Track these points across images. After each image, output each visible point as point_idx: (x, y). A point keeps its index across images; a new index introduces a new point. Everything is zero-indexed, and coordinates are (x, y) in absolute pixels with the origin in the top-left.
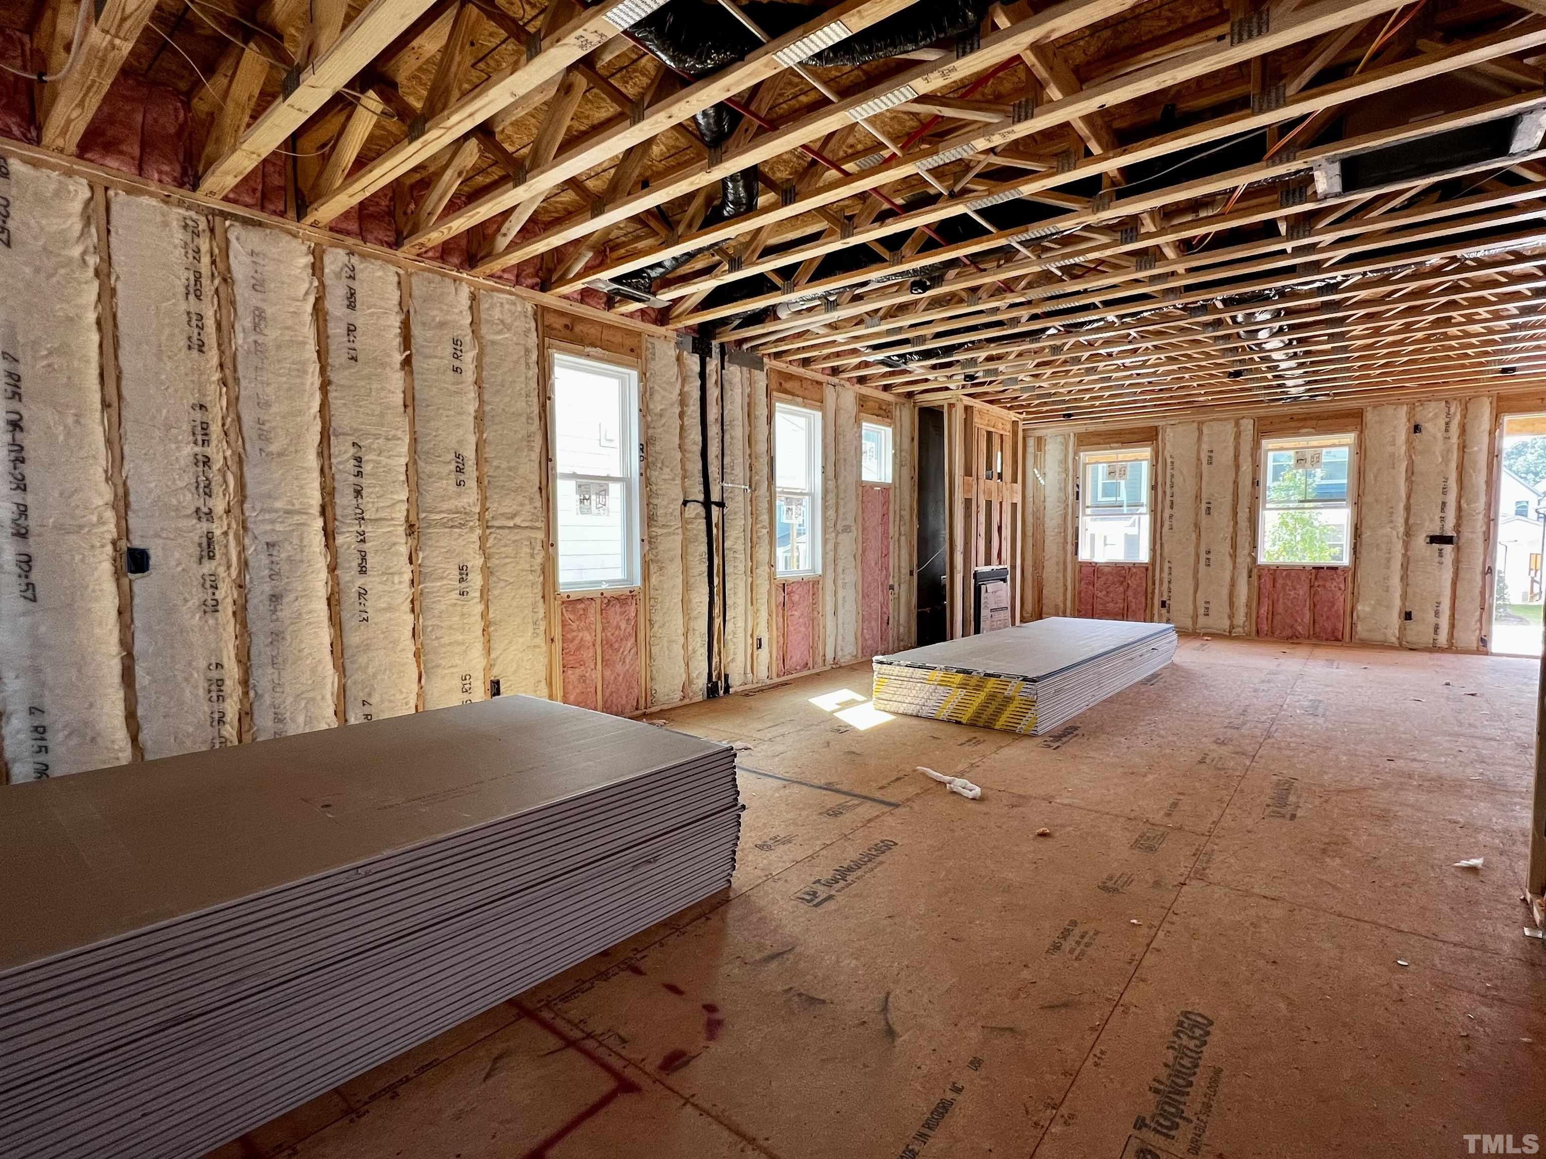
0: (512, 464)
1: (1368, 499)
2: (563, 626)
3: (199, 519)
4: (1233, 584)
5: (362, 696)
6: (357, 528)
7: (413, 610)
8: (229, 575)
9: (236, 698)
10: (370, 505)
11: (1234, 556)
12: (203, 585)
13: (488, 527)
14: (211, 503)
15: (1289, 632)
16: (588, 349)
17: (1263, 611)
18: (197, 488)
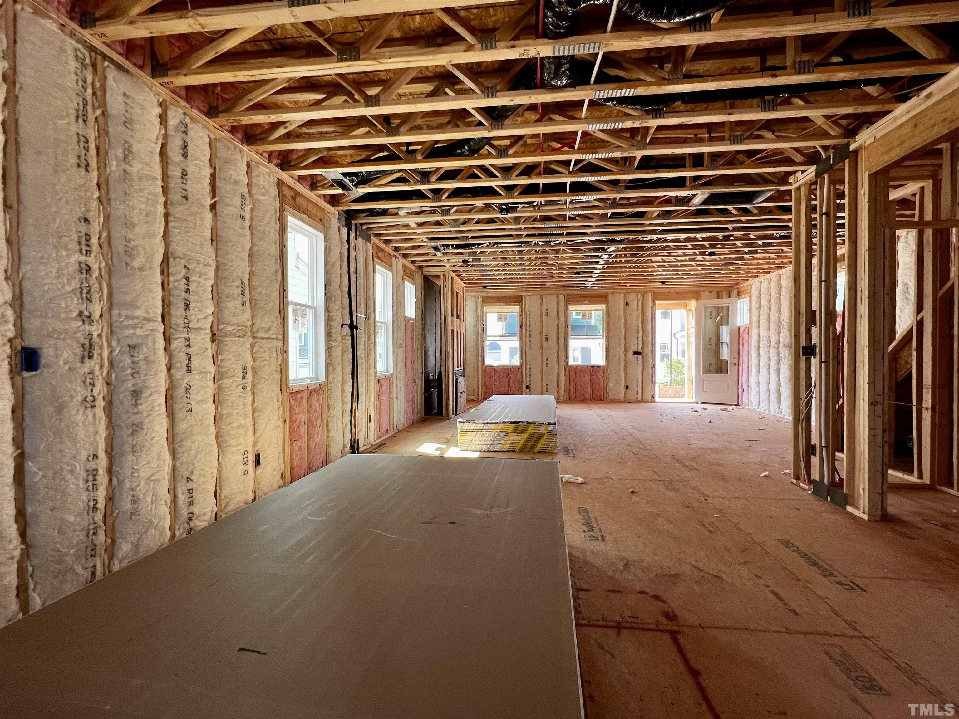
0: (268, 292)
1: (611, 335)
2: (290, 410)
3: (83, 321)
4: (558, 376)
5: (186, 474)
6: (185, 335)
7: (214, 402)
8: (101, 374)
9: (104, 486)
10: (194, 317)
11: (558, 361)
12: (84, 382)
13: (254, 338)
14: (91, 308)
15: (583, 398)
16: (302, 215)
17: (572, 388)
18: (81, 293)
